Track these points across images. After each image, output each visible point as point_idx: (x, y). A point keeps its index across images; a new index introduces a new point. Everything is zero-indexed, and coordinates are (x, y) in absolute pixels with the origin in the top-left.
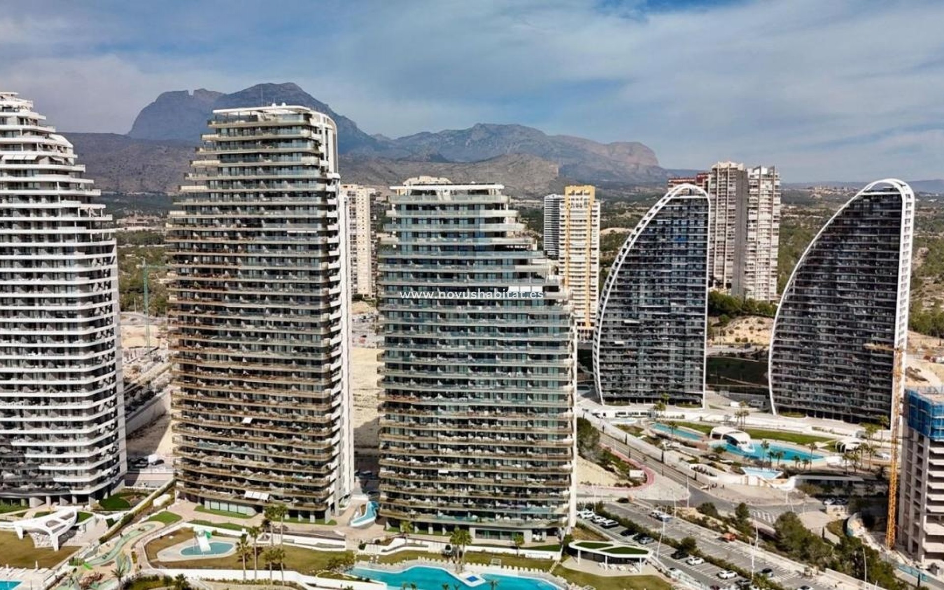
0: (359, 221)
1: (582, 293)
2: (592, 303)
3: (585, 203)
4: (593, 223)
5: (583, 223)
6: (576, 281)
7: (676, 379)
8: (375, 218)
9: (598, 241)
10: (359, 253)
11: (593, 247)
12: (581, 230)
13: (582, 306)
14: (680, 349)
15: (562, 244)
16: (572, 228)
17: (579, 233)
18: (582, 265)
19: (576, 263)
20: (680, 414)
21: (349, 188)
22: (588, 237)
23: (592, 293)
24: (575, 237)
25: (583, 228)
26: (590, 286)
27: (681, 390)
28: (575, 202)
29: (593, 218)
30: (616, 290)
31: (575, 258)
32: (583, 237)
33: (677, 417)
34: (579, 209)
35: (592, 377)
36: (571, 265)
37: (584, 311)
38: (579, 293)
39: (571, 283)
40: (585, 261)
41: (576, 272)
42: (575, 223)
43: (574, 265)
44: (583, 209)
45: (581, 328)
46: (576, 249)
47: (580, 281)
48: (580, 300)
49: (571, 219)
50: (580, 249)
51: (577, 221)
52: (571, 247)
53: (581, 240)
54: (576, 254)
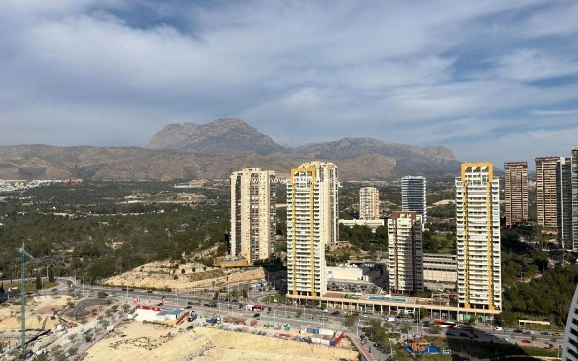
0: (261, 198)
1: (484, 273)
2: (495, 284)
3: (484, 180)
4: (493, 200)
5: (482, 200)
6: (476, 261)
8: (274, 195)
9: (499, 220)
10: (261, 224)
11: (494, 225)
12: (480, 208)
13: (484, 288)
15: (459, 222)
16: (469, 205)
17: (477, 211)
18: (483, 244)
19: (476, 242)
21: (254, 171)
22: (488, 215)
23: (494, 274)
24: (473, 215)
25: (482, 205)
26: (492, 266)
28: (473, 179)
29: (493, 196)
31: (475, 237)
32: (482, 215)
34: (477, 186)
36: (470, 244)
37: (486, 293)
38: (480, 273)
39: (471, 263)
40: (485, 240)
41: (476, 251)
42: (473, 200)
43: (473, 244)
44: (482, 186)
45: (484, 311)
46: (476, 227)
47: (481, 261)
48: (482, 281)
49: (469, 196)
50: (480, 227)
51: (475, 198)
52: (469, 225)
53: (480, 218)
54: (475, 232)
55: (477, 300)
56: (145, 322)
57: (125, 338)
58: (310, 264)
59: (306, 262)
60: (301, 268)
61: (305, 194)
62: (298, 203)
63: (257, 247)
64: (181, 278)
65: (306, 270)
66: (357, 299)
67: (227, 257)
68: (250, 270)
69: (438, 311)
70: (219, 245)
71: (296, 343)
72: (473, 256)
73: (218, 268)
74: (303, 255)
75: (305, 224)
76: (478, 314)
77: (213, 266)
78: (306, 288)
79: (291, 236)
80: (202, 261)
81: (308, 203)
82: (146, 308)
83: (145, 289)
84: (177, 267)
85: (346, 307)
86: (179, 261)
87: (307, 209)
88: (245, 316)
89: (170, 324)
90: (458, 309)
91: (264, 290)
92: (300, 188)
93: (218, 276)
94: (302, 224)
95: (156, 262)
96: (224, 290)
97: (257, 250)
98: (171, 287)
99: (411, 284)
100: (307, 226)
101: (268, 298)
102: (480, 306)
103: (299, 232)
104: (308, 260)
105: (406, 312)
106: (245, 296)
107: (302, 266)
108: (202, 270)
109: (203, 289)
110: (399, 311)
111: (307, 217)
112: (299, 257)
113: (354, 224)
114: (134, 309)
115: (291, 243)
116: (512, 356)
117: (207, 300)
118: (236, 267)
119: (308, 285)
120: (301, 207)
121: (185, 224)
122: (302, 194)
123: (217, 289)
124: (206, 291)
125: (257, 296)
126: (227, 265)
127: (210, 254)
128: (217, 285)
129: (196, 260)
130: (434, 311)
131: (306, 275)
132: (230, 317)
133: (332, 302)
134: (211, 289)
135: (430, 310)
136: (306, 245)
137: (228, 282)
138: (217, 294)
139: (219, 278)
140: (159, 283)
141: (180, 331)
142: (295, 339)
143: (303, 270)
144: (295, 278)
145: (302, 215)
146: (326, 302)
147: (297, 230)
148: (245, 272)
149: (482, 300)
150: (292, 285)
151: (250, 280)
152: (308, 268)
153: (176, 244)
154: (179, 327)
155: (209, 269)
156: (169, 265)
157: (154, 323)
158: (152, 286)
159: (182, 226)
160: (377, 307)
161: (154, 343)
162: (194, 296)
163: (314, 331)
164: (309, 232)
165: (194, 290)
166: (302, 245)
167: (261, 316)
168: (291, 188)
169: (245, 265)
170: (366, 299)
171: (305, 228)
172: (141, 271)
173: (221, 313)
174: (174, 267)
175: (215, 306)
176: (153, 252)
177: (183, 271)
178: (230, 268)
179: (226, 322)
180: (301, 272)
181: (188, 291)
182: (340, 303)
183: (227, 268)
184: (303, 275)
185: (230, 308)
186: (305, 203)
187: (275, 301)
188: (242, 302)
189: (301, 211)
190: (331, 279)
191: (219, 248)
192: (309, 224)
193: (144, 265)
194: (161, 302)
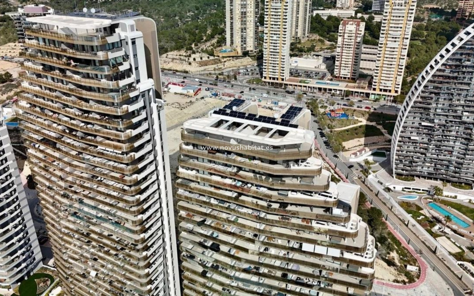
0: (248, 2)
1: (392, 69)
2: (398, 77)
4: (409, 19)
5: (401, 18)
6: (388, 61)
7: (455, 167)
9: (410, 33)
11: (406, 36)
12: (399, 24)
13: (391, 79)
14: (463, 147)
15: (382, 34)
16: (391, 22)
17: (396, 26)
18: (396, 50)
19: (391, 48)
20: (453, 195)
22: (403, 29)
23: (399, 70)
24: (393, 29)
25: (400, 22)
26: (399, 65)
27: (457, 175)
29: (409, 15)
30: (420, 99)
31: (391, 45)
32: (399, 29)
33: (451, 197)
34: (399, 7)
35: (390, 141)
36: (387, 49)
37: (391, 82)
38: (390, 69)
39: (385, 62)
40: (398, 47)
41: (390, 54)
42: (395, 18)
43: (389, 49)
44: (403, 7)
45: (388, 93)
46: (393, 38)
47: (392, 61)
48: (390, 74)
49: (392, 15)
50: (396, 38)
51: (396, 16)
52: (389, 36)
53: (397, 31)
54: (392, 41)
55: (385, 86)
56: (176, 93)
57: (166, 102)
58: (278, 60)
59: (276, 58)
60: (272, 62)
61: (278, 9)
62: (273, 15)
63: (245, 41)
64: (193, 64)
65: (275, 64)
66: (308, 83)
67: (224, 48)
68: (239, 59)
69: (358, 92)
70: (218, 38)
71: (264, 109)
72: (387, 58)
73: (217, 58)
74: (274, 53)
75: (277, 31)
76: (383, 95)
77: (214, 56)
78: (275, 75)
79: (266, 40)
80: (206, 51)
81: (280, 15)
82: (174, 84)
83: (171, 70)
84: (190, 56)
85: (300, 88)
86: (191, 51)
87: (278, 20)
88: (235, 92)
89: (190, 96)
90: (371, 92)
91: (248, 74)
92: (274, 4)
93: (218, 63)
94: (275, 31)
95: (176, 51)
96: (222, 74)
97: (245, 44)
98: (187, 70)
99: (349, 72)
100: (278, 33)
101: (250, 80)
102: (385, 91)
103: (272, 37)
104: (277, 57)
105: (338, 92)
106: (236, 79)
107: (273, 61)
108: (207, 59)
109: (208, 72)
110: (333, 91)
111: (278, 26)
112: (271, 55)
113: (328, 15)
114: (168, 85)
115: (266, 44)
116: (391, 121)
117: (211, 81)
118: (229, 57)
119: (276, 74)
120: (275, 18)
121: (190, 13)
122: (276, 9)
123: (217, 72)
124: (210, 74)
125: (243, 79)
126: (224, 55)
127: (211, 45)
128: (217, 69)
129: (203, 51)
130: (356, 92)
131: (276, 67)
132: (225, 93)
133: (291, 85)
134: (213, 72)
135: (353, 92)
136: (276, 46)
137: (224, 68)
138: (217, 77)
139: (218, 65)
140: (180, 67)
141: (197, 99)
142: (263, 108)
143: (273, 64)
144: (268, 69)
145: (275, 25)
146: (287, 85)
147: (271, 35)
148: (236, 61)
149: (387, 87)
150: (266, 73)
151: (239, 67)
152: (277, 62)
153: (187, 35)
154: (196, 97)
155: (212, 58)
156: (184, 54)
157: (181, 94)
158: (175, 69)
159: (188, 14)
160: (320, 89)
161: (183, 106)
162: (203, 77)
163: (275, 103)
164: (279, 37)
165: (203, 73)
166: (274, 46)
167: (245, 92)
168: (268, 4)
169: (236, 55)
170: (313, 84)
171: (277, 34)
172: (167, 57)
173: (220, 89)
174: (188, 56)
175: (217, 85)
176: (172, 42)
177: (194, 59)
178: (226, 57)
179: (223, 95)
180: (272, 65)
181: (198, 73)
182: (296, 86)
183: (223, 57)
184: (273, 66)
185: (226, 87)
186: (278, 15)
187: (255, 83)
188: (233, 83)
189: (275, 22)
190: (296, 67)
191: (218, 41)
192: (279, 31)
193: (168, 54)
194: (182, 80)
